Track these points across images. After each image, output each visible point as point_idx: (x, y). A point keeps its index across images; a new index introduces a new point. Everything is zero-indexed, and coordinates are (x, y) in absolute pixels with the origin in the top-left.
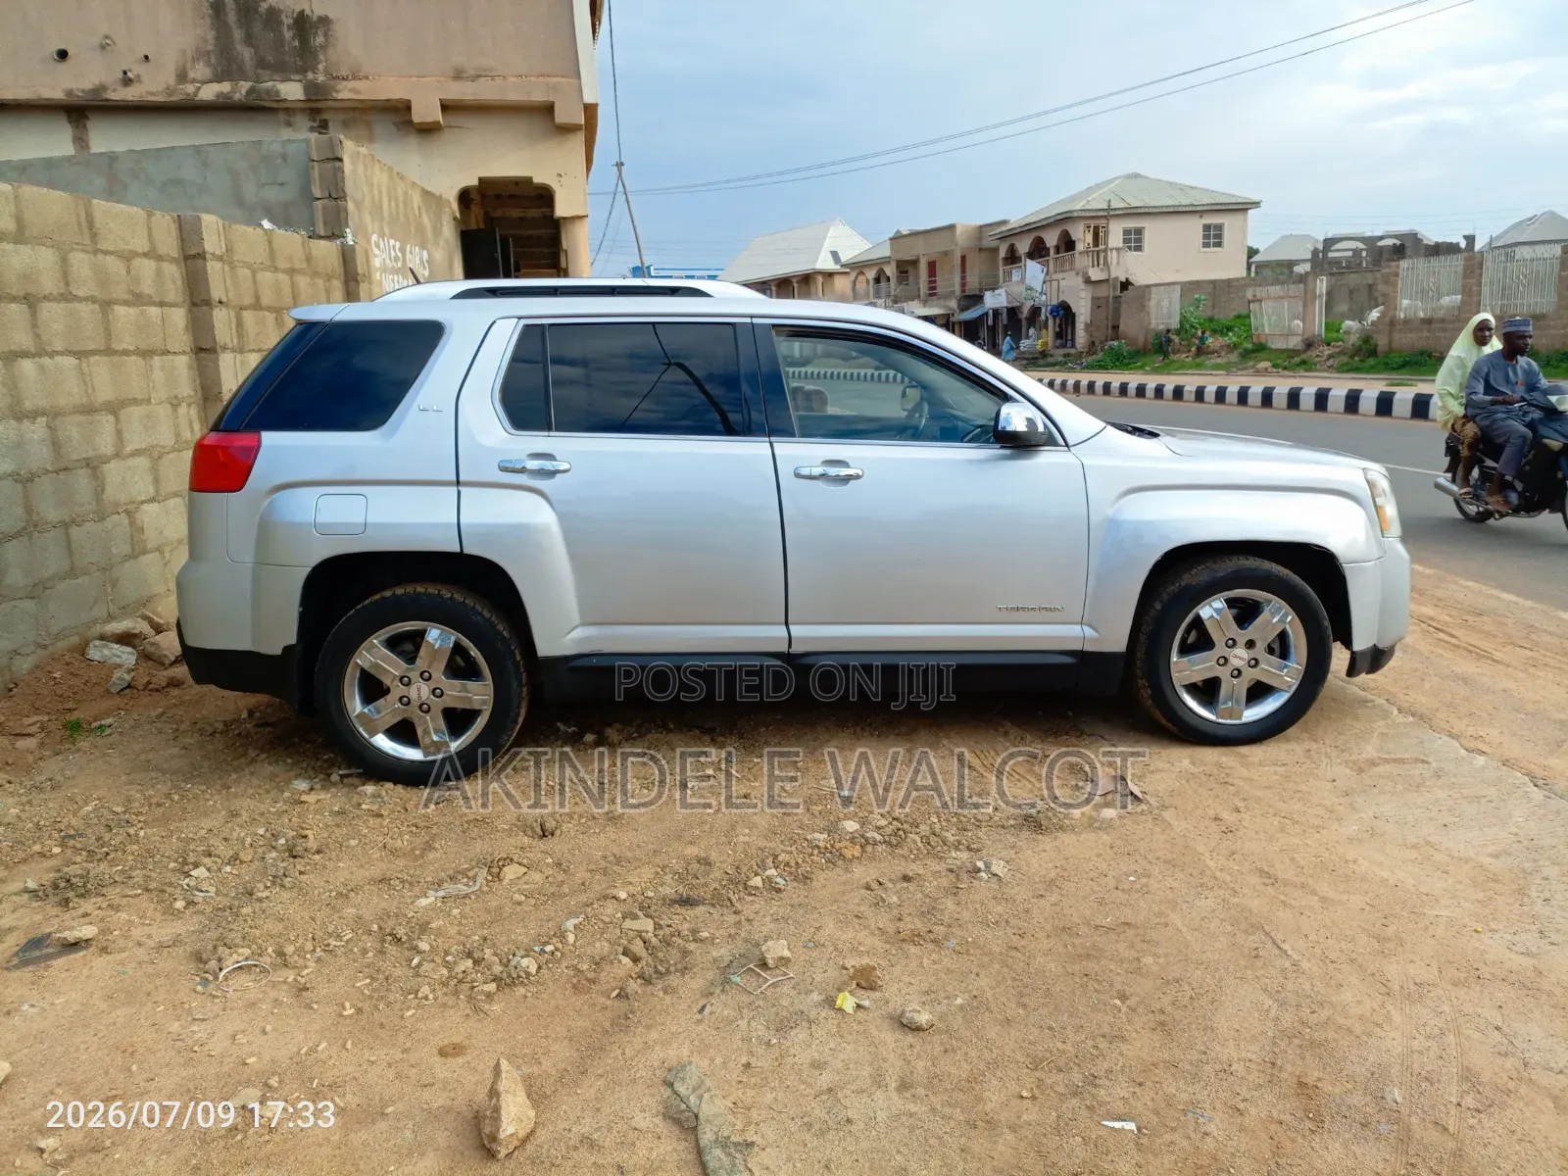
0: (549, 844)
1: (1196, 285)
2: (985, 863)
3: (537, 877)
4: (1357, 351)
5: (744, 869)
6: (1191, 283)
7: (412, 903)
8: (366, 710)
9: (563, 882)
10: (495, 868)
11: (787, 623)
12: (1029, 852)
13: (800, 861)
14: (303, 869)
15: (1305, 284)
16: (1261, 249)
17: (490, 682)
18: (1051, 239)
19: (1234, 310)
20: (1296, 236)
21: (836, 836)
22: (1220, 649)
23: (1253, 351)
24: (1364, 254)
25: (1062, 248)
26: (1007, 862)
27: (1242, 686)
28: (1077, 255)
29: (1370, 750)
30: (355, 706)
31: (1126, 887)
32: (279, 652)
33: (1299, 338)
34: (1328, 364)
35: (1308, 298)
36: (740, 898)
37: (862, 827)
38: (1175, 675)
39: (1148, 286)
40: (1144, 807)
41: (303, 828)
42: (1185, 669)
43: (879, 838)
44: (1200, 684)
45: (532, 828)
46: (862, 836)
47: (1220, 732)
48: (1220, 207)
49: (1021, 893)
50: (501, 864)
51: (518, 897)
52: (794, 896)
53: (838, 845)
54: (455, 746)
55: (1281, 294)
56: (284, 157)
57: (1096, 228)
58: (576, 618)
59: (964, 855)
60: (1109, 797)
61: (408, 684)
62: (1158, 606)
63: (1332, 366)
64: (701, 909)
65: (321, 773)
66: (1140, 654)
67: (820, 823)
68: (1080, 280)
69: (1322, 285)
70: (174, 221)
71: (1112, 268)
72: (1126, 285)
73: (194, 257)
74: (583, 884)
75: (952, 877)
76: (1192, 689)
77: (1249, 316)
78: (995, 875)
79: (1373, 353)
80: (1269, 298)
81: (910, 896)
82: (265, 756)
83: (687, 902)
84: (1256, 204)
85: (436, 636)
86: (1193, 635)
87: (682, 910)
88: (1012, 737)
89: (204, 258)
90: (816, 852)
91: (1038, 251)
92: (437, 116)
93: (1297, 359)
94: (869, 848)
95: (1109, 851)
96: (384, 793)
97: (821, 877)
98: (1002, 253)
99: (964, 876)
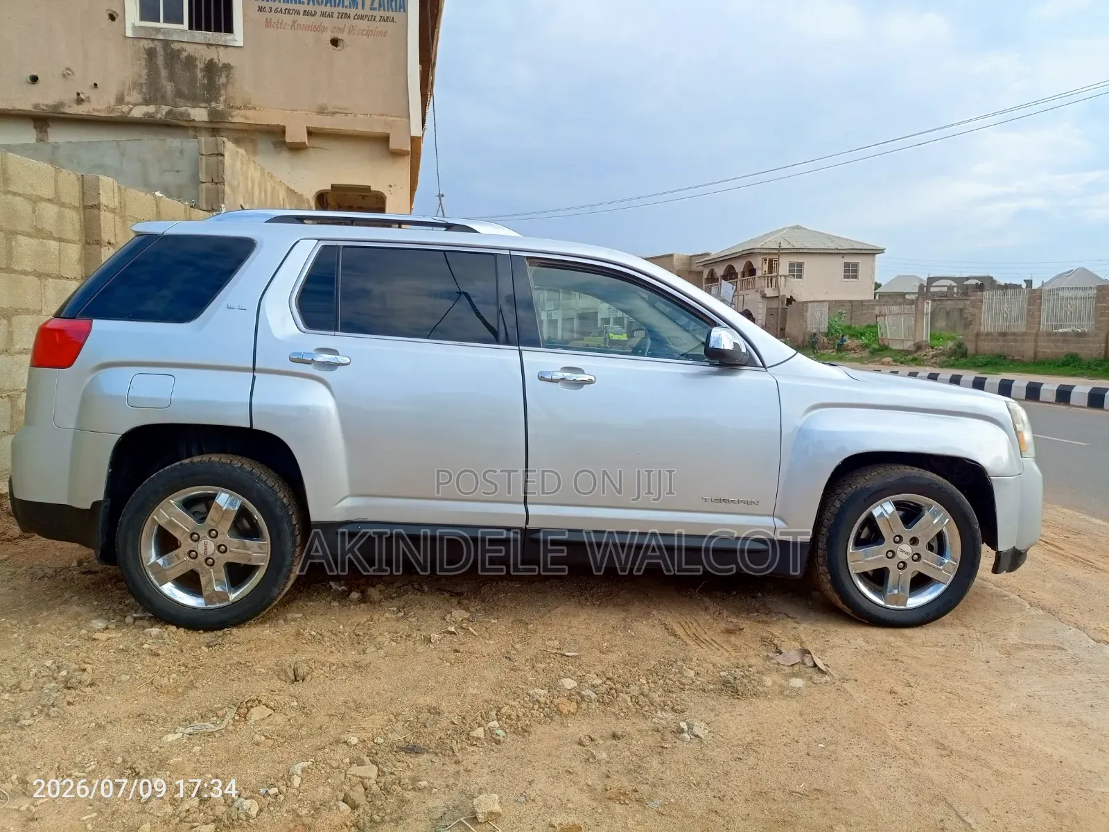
0: (298, 688)
1: (840, 303)
2: (688, 724)
3: (279, 719)
4: (953, 353)
5: (469, 720)
6: (836, 301)
7: (160, 738)
8: (160, 561)
9: (302, 725)
10: (243, 709)
11: (525, 503)
12: (727, 715)
13: (521, 715)
14: (71, 700)
15: (916, 306)
16: (883, 284)
17: (268, 541)
18: (739, 267)
19: (865, 322)
20: (907, 276)
21: (555, 692)
22: (888, 544)
23: (879, 350)
24: (955, 290)
25: (747, 274)
26: (708, 724)
27: (907, 576)
28: (757, 279)
29: (1013, 636)
30: (150, 555)
31: (816, 754)
32: (88, 506)
33: (912, 343)
34: (933, 360)
35: (919, 314)
36: (462, 748)
37: (579, 685)
38: (850, 564)
39: (806, 302)
40: (827, 678)
41: (85, 663)
42: (860, 560)
43: (594, 696)
44: (871, 573)
45: (286, 673)
46: (579, 694)
47: (889, 616)
48: (856, 251)
49: (720, 755)
50: (249, 705)
51: (258, 738)
52: (513, 748)
53: (556, 701)
54: (233, 596)
55: (898, 311)
56: (182, 152)
57: (771, 261)
58: (346, 489)
59: (670, 716)
60: (796, 668)
61: (197, 540)
62: (838, 504)
63: (935, 363)
64: (426, 757)
65: (118, 616)
66: (822, 545)
67: (542, 678)
68: (758, 296)
69: (928, 307)
70: (78, 179)
71: (781, 289)
72: (790, 301)
73: (92, 207)
74: (321, 728)
75: (658, 736)
76: (864, 576)
77: (876, 326)
78: (697, 736)
79: (964, 355)
80: (890, 314)
81: (618, 753)
82: (76, 598)
83: (413, 750)
84: (881, 251)
85: (224, 499)
86: (866, 530)
87: (407, 758)
88: (711, 612)
89: (99, 209)
90: (536, 707)
91: (730, 275)
92: (305, 139)
93: (910, 357)
94: (584, 705)
95: (799, 719)
96: (166, 635)
97: (538, 731)
98: (705, 275)
99: (669, 736)
